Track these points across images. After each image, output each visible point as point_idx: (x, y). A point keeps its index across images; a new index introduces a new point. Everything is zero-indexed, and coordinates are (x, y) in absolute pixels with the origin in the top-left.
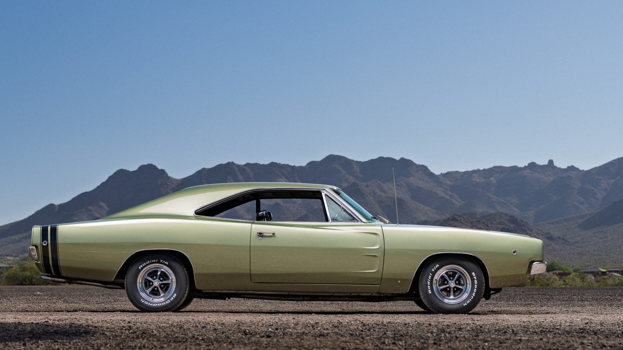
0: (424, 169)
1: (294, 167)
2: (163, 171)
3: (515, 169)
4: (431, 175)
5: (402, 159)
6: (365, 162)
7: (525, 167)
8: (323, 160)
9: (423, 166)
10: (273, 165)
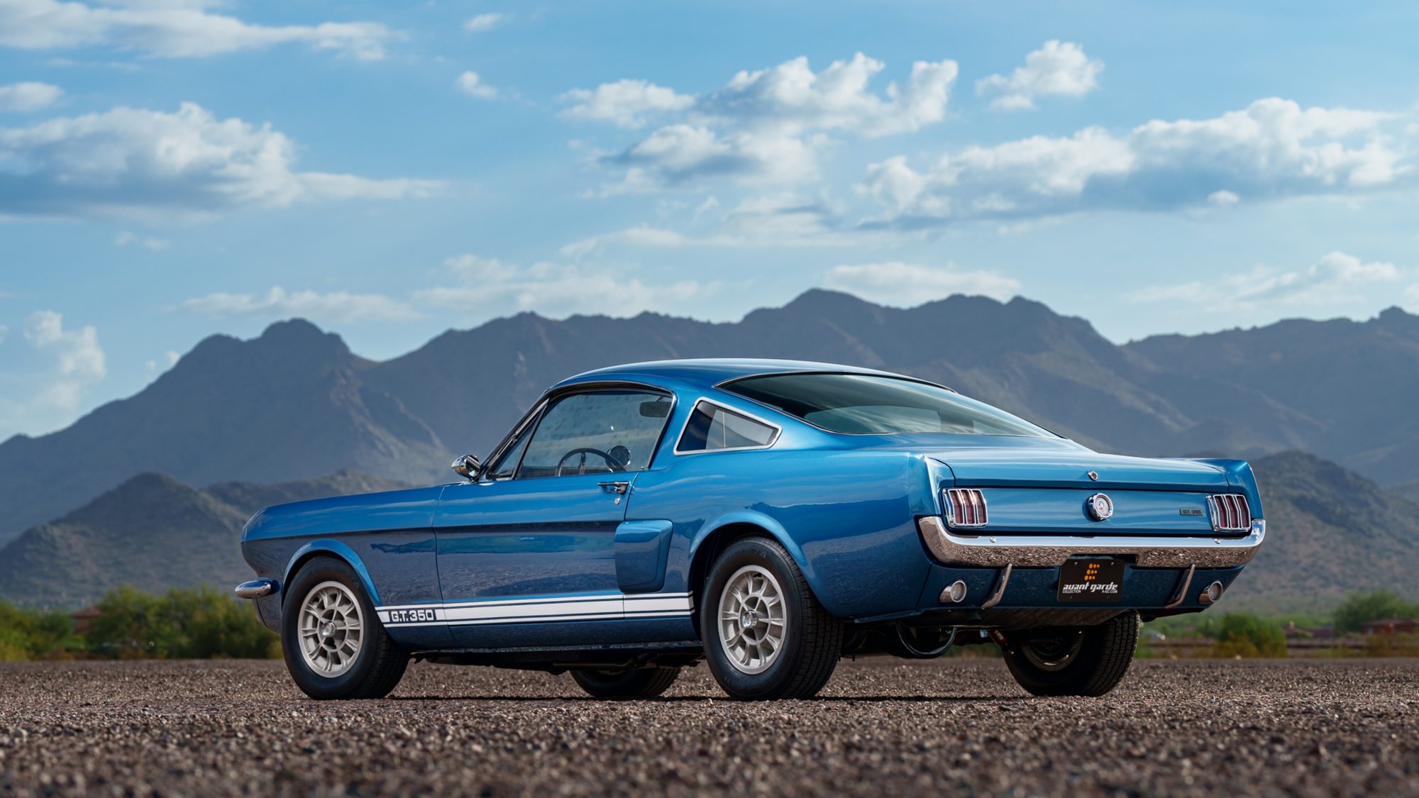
0: (1080, 329)
1: (708, 325)
2: (335, 339)
3: (1341, 326)
4: (1099, 346)
5: (1018, 301)
6: (912, 311)
7: (1372, 321)
8: (790, 307)
9: (1077, 320)
10: (647, 319)
